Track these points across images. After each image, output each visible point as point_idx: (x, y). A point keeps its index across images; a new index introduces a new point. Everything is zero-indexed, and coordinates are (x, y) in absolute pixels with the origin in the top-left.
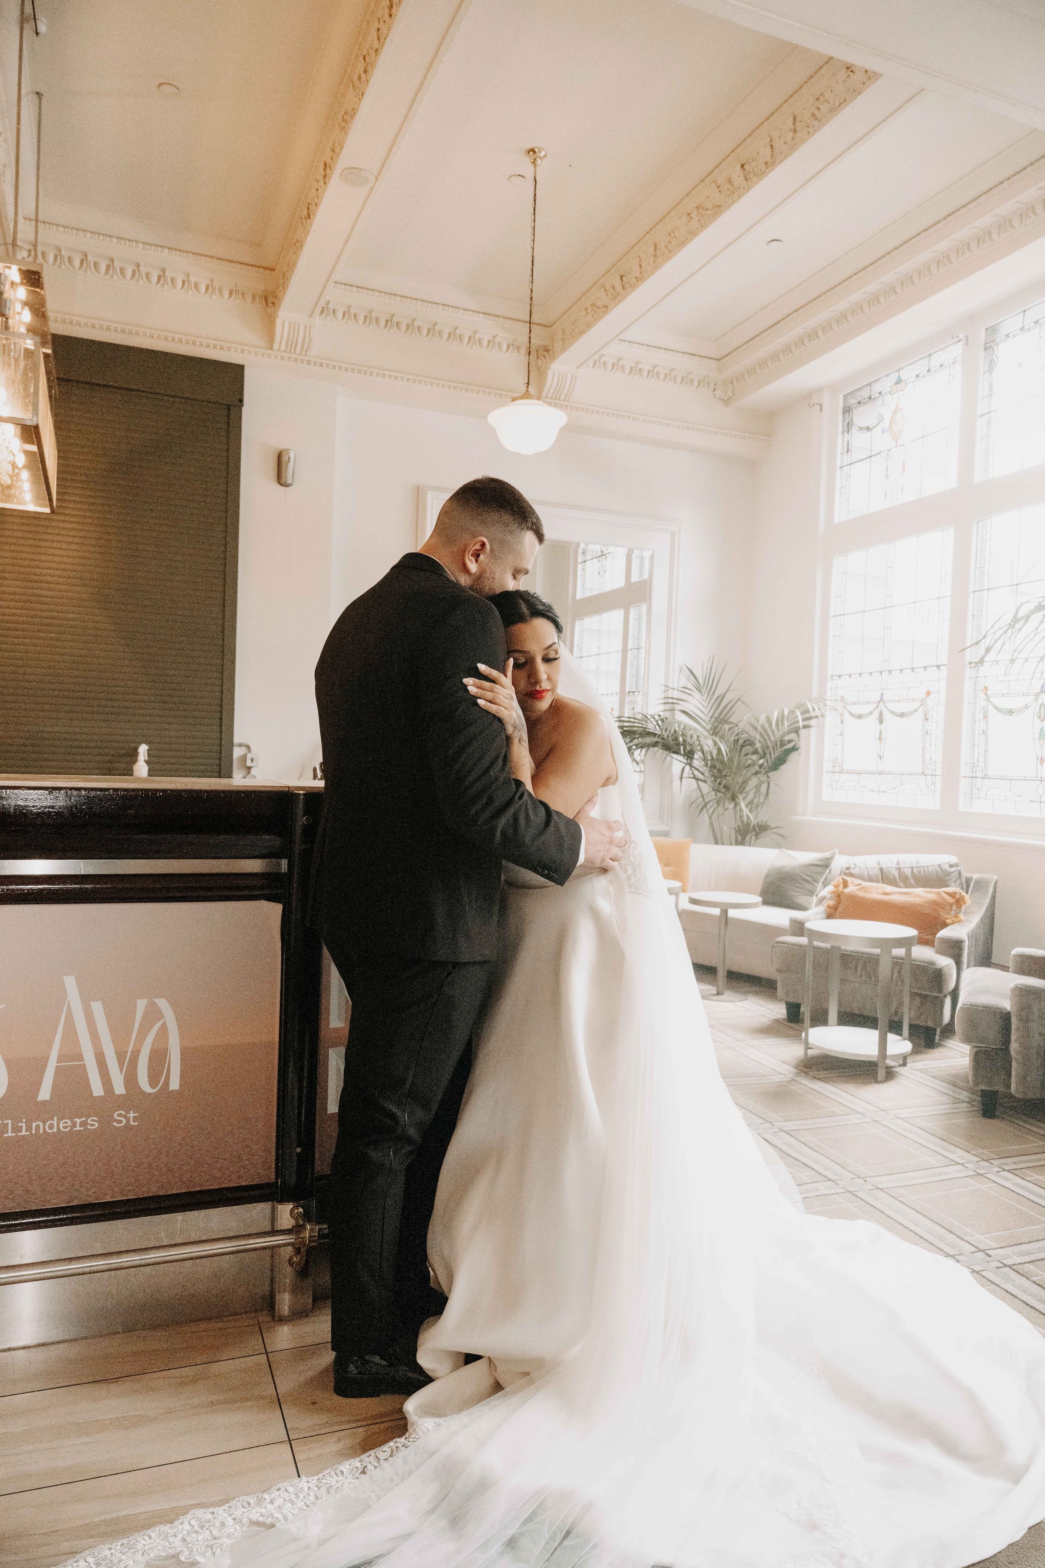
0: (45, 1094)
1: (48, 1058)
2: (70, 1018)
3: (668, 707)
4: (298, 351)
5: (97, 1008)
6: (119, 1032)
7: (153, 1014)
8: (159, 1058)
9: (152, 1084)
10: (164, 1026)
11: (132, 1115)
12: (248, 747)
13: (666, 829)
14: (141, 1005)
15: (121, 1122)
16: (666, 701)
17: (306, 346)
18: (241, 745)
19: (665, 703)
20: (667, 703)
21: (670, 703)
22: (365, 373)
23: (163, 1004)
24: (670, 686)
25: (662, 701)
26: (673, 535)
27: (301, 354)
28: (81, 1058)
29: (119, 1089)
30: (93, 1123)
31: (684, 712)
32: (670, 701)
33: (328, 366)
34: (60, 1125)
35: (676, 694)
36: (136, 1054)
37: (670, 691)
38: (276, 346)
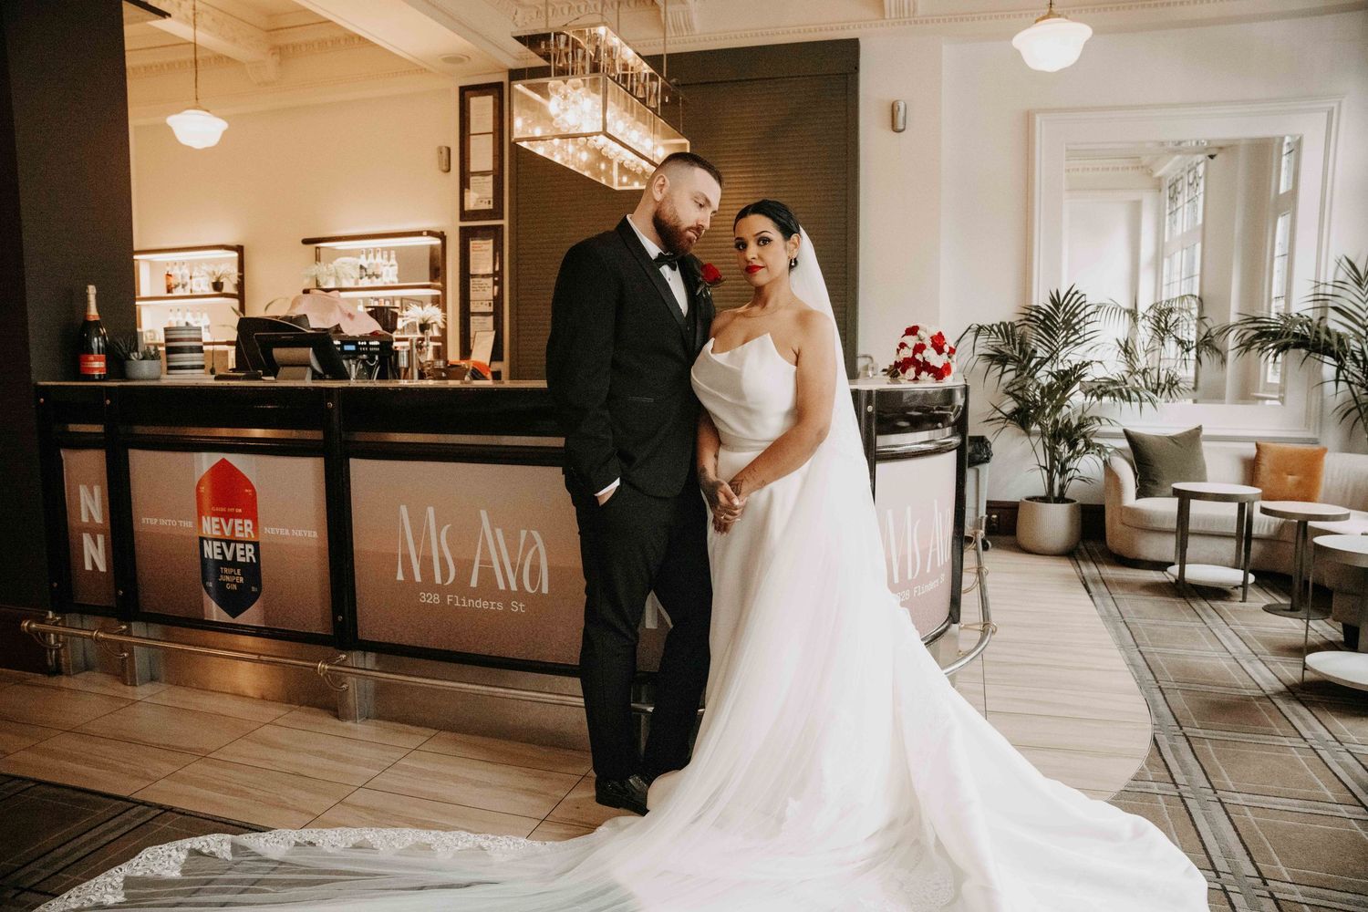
0: (474, 583)
1: (474, 561)
2: (485, 538)
3: (1318, 304)
4: (906, 15)
5: (499, 531)
6: (512, 550)
7: (531, 542)
8: (535, 571)
9: (533, 589)
10: (537, 549)
11: (521, 605)
12: (871, 358)
13: (1316, 436)
14: (523, 533)
15: (515, 608)
16: (1316, 297)
17: (912, 10)
18: (865, 356)
19: (1314, 300)
20: (1318, 300)
21: (1321, 301)
22: (968, 20)
23: (535, 534)
24: (1322, 281)
25: (1312, 298)
26: (1330, 114)
27: (909, 17)
28: (491, 563)
29: (514, 588)
30: (500, 607)
31: (1336, 309)
32: (1321, 297)
33: (933, 21)
34: (482, 604)
35: (1329, 290)
36: (521, 567)
37: (1322, 287)
38: (887, 17)
